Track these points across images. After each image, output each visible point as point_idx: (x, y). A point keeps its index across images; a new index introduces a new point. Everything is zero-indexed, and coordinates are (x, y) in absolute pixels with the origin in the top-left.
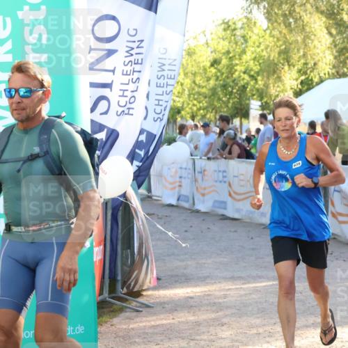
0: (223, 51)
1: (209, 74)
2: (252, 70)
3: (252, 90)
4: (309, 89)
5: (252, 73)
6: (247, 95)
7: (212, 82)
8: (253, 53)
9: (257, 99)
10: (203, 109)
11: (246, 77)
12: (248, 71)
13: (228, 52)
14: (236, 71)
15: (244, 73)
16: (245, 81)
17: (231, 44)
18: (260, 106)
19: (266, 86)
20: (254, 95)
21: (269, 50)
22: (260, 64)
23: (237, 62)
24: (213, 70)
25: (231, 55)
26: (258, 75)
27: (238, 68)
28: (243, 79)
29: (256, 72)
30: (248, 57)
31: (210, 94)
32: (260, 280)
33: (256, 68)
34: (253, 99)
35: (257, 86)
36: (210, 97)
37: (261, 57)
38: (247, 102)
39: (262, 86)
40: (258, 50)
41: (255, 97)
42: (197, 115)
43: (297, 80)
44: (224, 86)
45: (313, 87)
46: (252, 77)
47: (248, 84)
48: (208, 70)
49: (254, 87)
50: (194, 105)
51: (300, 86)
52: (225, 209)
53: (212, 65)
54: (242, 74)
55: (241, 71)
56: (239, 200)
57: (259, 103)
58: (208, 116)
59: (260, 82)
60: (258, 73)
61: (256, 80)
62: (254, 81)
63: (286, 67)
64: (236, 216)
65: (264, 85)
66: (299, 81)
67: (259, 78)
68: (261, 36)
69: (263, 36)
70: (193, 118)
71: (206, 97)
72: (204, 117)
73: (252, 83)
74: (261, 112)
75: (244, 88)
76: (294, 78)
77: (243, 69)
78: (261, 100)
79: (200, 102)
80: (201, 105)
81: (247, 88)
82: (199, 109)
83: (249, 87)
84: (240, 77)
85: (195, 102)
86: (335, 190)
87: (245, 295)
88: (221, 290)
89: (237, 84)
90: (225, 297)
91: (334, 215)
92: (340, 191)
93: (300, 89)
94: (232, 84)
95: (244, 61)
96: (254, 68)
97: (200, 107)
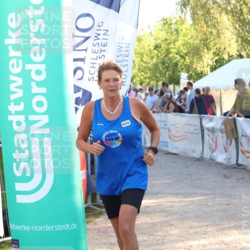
0: (163, 39)
1: (153, 55)
2: (182, 52)
3: (181, 66)
4: (221, 66)
5: (182, 54)
6: (178, 69)
7: (155, 60)
8: (182, 41)
9: (185, 72)
10: (149, 78)
11: (178, 57)
12: (179, 53)
13: (166, 40)
14: (171, 52)
15: (177, 54)
16: (177, 60)
17: (169, 34)
18: (188, 77)
19: (192, 63)
20: (183, 69)
21: (193, 39)
22: (187, 48)
23: (172, 46)
24: (156, 52)
25: (168, 42)
26: (186, 56)
28: (176, 58)
29: (184, 54)
30: (178, 44)
31: (154, 68)
32: (195, 196)
33: (185, 51)
34: (183, 72)
35: (185, 63)
36: (153, 70)
37: (188, 43)
38: (179, 74)
39: (188, 63)
40: (186, 39)
41: (184, 70)
42: (144, 82)
43: (212, 59)
44: (163, 63)
45: (224, 65)
46: (182, 57)
47: (179, 61)
48: (152, 52)
49: (183, 64)
50: (142, 75)
51: (215, 64)
52: (167, 146)
53: (155, 48)
54: (175, 55)
55: (174, 53)
56: (176, 141)
57: (187, 75)
58: (152, 83)
59: (187, 61)
60: (186, 54)
61: (185, 59)
62: (183, 60)
63: (206, 50)
64: (175, 152)
65: (190, 63)
66: (214, 60)
67: (187, 57)
68: (188, 29)
69: (189, 29)
70: (141, 84)
71: (150, 70)
72: (149, 83)
73: (182, 61)
74: (188, 81)
75: (176, 64)
76: (211, 58)
77: (176, 51)
78: (188, 73)
79: (146, 74)
80: (147, 75)
81: (178, 64)
82: (146, 78)
83: (180, 64)
84: (173, 56)
85: (143, 73)
86: (242, 136)
87: (186, 206)
88: (168, 202)
89: (171, 61)
90: (172, 207)
91: (243, 153)
92: (246, 136)
93: (215, 66)
94: (168, 62)
95: (177, 46)
96: (184, 51)
97: (146, 77)
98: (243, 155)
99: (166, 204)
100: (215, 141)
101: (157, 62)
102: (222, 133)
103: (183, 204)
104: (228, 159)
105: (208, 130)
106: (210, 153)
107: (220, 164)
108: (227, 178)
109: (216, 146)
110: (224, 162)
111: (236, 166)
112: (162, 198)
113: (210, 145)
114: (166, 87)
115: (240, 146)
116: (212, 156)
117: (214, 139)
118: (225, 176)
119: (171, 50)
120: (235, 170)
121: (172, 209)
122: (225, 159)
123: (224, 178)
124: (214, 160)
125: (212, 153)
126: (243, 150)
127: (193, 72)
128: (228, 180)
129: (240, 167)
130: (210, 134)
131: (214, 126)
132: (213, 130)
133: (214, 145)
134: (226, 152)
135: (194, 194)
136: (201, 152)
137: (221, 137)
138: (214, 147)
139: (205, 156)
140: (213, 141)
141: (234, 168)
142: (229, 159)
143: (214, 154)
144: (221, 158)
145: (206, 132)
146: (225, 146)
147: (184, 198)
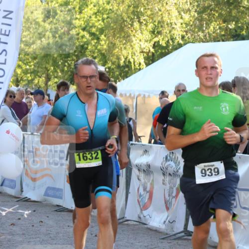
2: (93, 26)
3: (92, 52)
5: (94, 30)
10: (31, 73)
11: (85, 33)
15: (84, 29)
16: (85, 40)
22: (103, 20)
28: (83, 37)
29: (98, 29)
33: (100, 24)
35: (99, 47)
37: (105, 10)
39: (105, 47)
46: (92, 34)
47: (88, 43)
49: (96, 48)
51: (152, 50)
54: (80, 31)
55: (80, 27)
58: (36, 81)
59: (103, 43)
60: (102, 31)
61: (98, 39)
62: (95, 41)
63: (136, 25)
65: (108, 46)
66: (152, 43)
67: (102, 37)
70: (17, 83)
73: (93, 43)
76: (147, 39)
79: (26, 64)
80: (28, 67)
82: (26, 72)
83: (90, 47)
84: (78, 34)
93: (153, 54)
96: (97, 24)
97: (27, 70)
102: (164, 174)
104: (169, 222)
106: (139, 210)
110: (163, 227)
111: (183, 234)
113: (140, 196)
116: (142, 216)
122: (165, 222)
125: (141, 210)
127: (113, 63)
130: (142, 176)
132: (147, 170)
134: (168, 209)
137: (161, 182)
141: (179, 238)
142: (172, 222)
143: (145, 213)
144: (157, 220)
145: (135, 172)
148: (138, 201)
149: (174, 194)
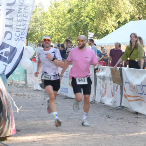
0: (74, 5)
1: (67, 17)
2: (91, 15)
3: (91, 27)
5: (91, 17)
6: (88, 29)
7: (69, 23)
9: (93, 32)
11: (88, 19)
12: (89, 16)
13: (78, 5)
14: (82, 16)
15: (87, 17)
16: (87, 22)
17: (80, 1)
19: (98, 24)
20: (92, 30)
21: (99, 4)
22: (95, 12)
23: (83, 11)
24: (69, 15)
25: (79, 7)
26: (95, 19)
27: (83, 14)
28: (86, 20)
30: (88, 9)
32: (77, 132)
33: (93, 14)
34: (91, 32)
35: (94, 25)
36: (68, 31)
39: (96, 25)
44: (76, 25)
46: (91, 19)
47: (89, 23)
48: (66, 15)
49: (92, 25)
50: (59, 35)
52: (67, 92)
53: (68, 12)
60: (94, 17)
61: (94, 21)
63: (109, 14)
66: (117, 21)
71: (65, 30)
73: (91, 23)
75: (87, 25)
76: (114, 20)
77: (86, 15)
79: (62, 34)
81: (88, 26)
82: (62, 37)
84: (84, 19)
85: (59, 33)
86: (126, 82)
87: (67, 140)
88: (53, 138)
89: (83, 23)
90: (54, 141)
91: (126, 97)
92: (129, 83)
94: (80, 23)
95: (87, 11)
98: (125, 98)
99: (51, 139)
100: (104, 87)
101: (71, 24)
102: (111, 80)
103: (65, 139)
104: (114, 102)
105: (100, 78)
106: (100, 97)
107: (108, 106)
108: (110, 118)
109: (105, 91)
110: (111, 104)
112: (49, 134)
113: (101, 90)
114: (69, 43)
115: (124, 91)
116: (102, 100)
117: (104, 86)
118: (108, 116)
119: (82, 14)
120: (118, 111)
121: (54, 143)
122: (112, 102)
123: (107, 117)
124: (104, 104)
126: (125, 94)
127: (100, 32)
128: (109, 120)
129: (123, 109)
130: (101, 81)
131: (104, 75)
132: (103, 78)
133: (104, 90)
134: (113, 96)
135: (78, 131)
136: (93, 97)
137: (110, 84)
138: (104, 92)
139: (96, 100)
140: (103, 87)
143: (103, 98)
144: (108, 101)
145: (98, 80)
146: (113, 91)
147: (67, 134)
148: (100, 93)
149: (115, 89)
